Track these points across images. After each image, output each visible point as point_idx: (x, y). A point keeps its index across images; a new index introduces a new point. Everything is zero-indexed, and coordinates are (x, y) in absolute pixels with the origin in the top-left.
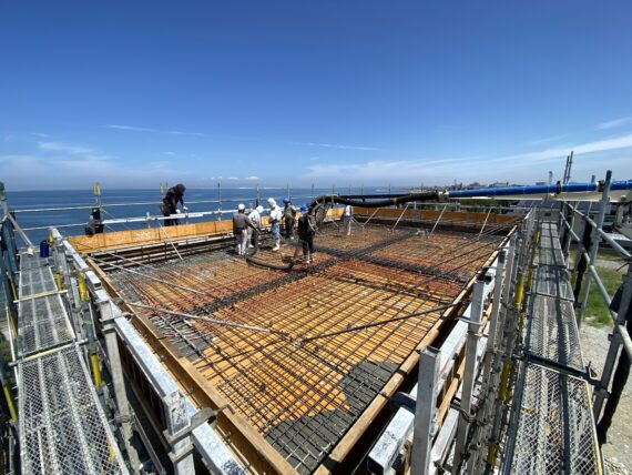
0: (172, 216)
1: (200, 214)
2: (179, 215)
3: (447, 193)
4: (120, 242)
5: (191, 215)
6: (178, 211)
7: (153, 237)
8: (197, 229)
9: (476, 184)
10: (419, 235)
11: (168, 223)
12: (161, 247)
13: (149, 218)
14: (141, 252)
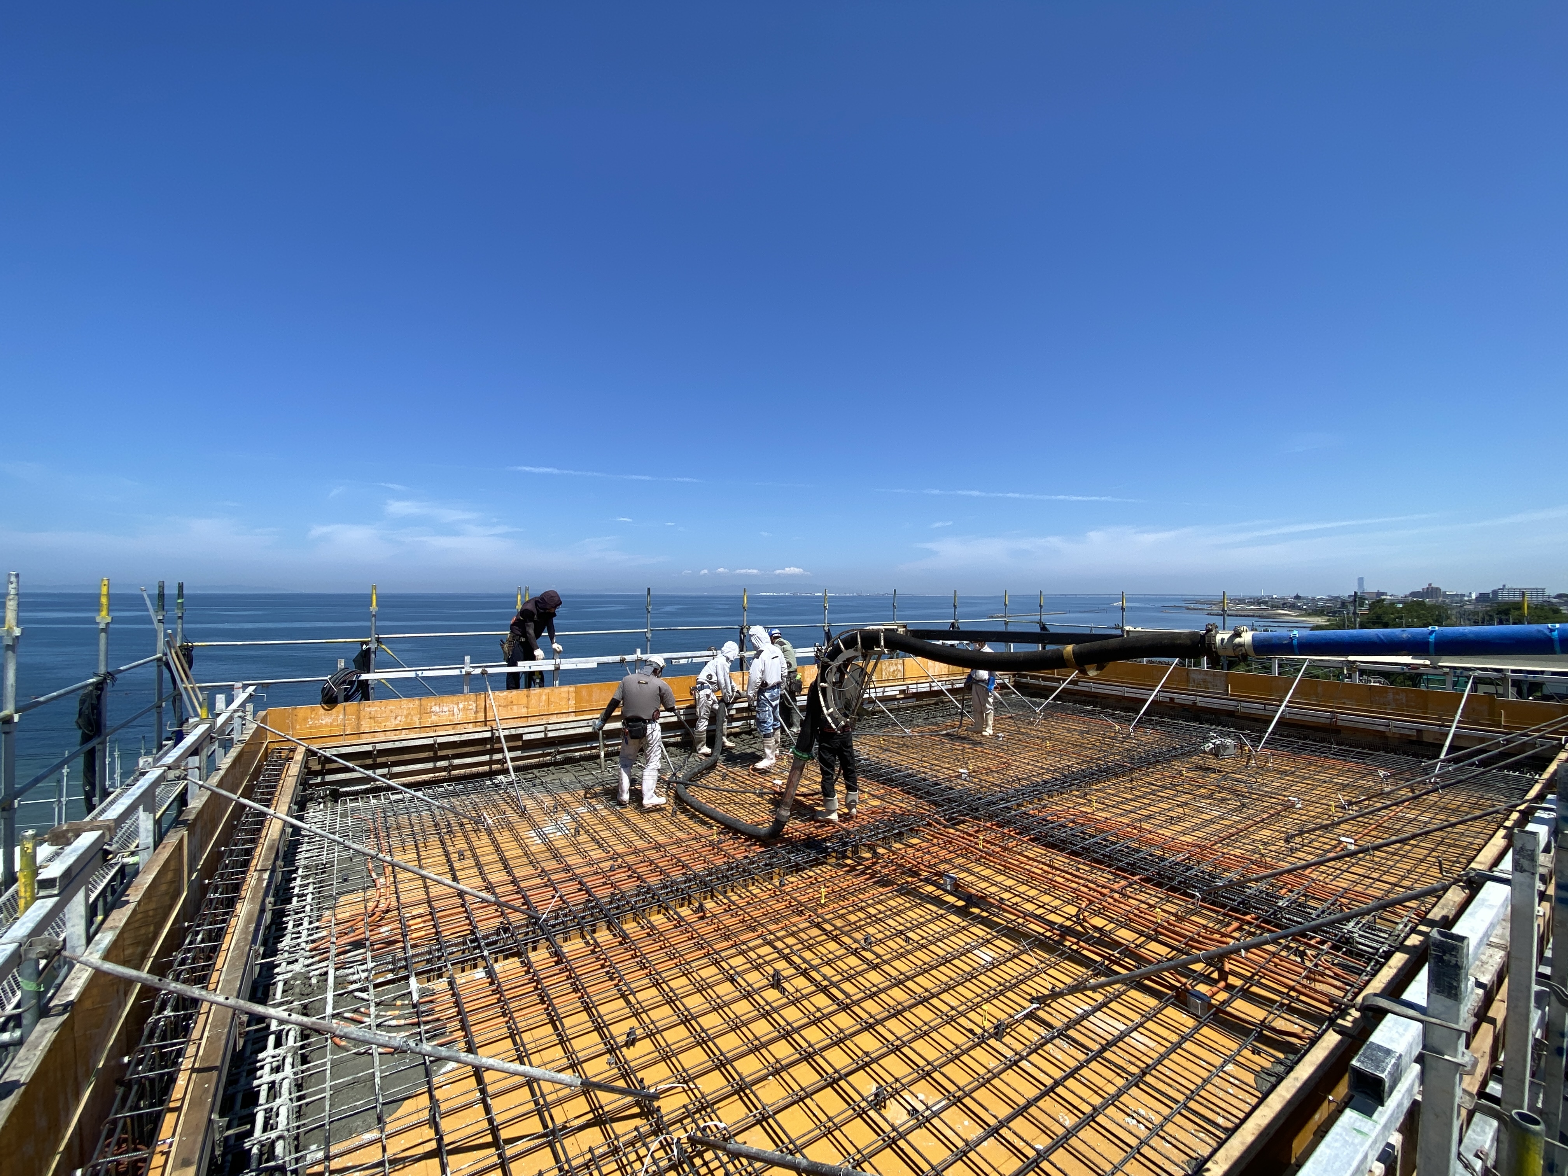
0: (523, 666)
1: (590, 663)
2: (541, 663)
3: (1247, 637)
4: (392, 724)
5: (567, 664)
6: (538, 653)
7: (471, 716)
8: (578, 698)
9: (1432, 591)
10: (1216, 752)
11: (513, 682)
12: (483, 741)
13: (467, 669)
14: (433, 751)
